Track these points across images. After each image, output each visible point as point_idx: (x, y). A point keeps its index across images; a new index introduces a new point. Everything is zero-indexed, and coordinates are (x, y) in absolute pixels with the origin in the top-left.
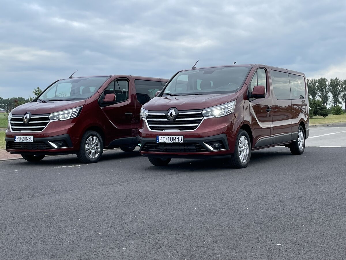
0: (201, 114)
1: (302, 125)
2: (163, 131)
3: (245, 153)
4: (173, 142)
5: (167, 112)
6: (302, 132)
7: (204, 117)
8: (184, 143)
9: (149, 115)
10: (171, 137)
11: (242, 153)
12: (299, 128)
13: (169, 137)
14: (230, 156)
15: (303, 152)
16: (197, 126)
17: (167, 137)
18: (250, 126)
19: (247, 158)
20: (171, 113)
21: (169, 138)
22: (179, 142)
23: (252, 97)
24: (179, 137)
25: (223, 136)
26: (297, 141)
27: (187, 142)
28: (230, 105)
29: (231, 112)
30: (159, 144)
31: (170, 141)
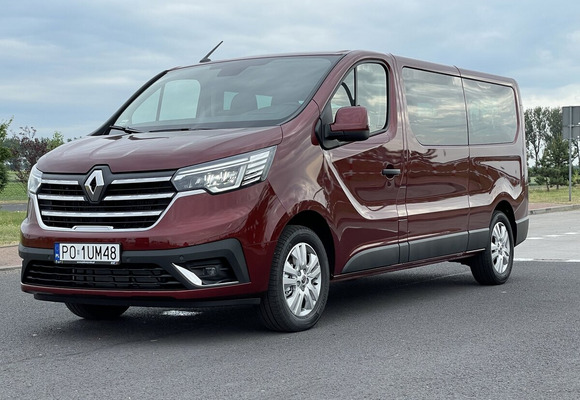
0: (169, 183)
1: (505, 209)
2: (72, 230)
3: (306, 289)
4: (94, 259)
5: (84, 177)
6: (504, 228)
7: (177, 192)
8: (122, 265)
9: (43, 185)
10: (91, 246)
11: (298, 290)
12: (496, 218)
13: (86, 245)
14: (258, 301)
15: (506, 278)
16: (159, 216)
17: (79, 246)
18: (323, 214)
19: (315, 303)
20: (94, 180)
21: (83, 249)
22: (110, 260)
23: (331, 138)
24: (110, 246)
25: (230, 245)
26: (488, 252)
27: (128, 261)
28: (254, 158)
29: (258, 179)
30: (60, 265)
31: (87, 259)
